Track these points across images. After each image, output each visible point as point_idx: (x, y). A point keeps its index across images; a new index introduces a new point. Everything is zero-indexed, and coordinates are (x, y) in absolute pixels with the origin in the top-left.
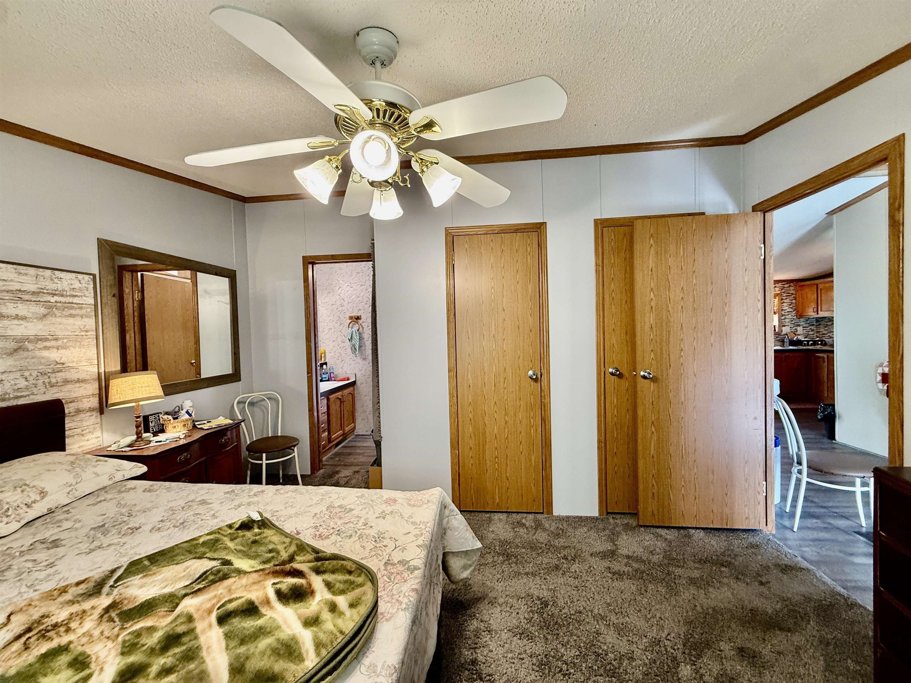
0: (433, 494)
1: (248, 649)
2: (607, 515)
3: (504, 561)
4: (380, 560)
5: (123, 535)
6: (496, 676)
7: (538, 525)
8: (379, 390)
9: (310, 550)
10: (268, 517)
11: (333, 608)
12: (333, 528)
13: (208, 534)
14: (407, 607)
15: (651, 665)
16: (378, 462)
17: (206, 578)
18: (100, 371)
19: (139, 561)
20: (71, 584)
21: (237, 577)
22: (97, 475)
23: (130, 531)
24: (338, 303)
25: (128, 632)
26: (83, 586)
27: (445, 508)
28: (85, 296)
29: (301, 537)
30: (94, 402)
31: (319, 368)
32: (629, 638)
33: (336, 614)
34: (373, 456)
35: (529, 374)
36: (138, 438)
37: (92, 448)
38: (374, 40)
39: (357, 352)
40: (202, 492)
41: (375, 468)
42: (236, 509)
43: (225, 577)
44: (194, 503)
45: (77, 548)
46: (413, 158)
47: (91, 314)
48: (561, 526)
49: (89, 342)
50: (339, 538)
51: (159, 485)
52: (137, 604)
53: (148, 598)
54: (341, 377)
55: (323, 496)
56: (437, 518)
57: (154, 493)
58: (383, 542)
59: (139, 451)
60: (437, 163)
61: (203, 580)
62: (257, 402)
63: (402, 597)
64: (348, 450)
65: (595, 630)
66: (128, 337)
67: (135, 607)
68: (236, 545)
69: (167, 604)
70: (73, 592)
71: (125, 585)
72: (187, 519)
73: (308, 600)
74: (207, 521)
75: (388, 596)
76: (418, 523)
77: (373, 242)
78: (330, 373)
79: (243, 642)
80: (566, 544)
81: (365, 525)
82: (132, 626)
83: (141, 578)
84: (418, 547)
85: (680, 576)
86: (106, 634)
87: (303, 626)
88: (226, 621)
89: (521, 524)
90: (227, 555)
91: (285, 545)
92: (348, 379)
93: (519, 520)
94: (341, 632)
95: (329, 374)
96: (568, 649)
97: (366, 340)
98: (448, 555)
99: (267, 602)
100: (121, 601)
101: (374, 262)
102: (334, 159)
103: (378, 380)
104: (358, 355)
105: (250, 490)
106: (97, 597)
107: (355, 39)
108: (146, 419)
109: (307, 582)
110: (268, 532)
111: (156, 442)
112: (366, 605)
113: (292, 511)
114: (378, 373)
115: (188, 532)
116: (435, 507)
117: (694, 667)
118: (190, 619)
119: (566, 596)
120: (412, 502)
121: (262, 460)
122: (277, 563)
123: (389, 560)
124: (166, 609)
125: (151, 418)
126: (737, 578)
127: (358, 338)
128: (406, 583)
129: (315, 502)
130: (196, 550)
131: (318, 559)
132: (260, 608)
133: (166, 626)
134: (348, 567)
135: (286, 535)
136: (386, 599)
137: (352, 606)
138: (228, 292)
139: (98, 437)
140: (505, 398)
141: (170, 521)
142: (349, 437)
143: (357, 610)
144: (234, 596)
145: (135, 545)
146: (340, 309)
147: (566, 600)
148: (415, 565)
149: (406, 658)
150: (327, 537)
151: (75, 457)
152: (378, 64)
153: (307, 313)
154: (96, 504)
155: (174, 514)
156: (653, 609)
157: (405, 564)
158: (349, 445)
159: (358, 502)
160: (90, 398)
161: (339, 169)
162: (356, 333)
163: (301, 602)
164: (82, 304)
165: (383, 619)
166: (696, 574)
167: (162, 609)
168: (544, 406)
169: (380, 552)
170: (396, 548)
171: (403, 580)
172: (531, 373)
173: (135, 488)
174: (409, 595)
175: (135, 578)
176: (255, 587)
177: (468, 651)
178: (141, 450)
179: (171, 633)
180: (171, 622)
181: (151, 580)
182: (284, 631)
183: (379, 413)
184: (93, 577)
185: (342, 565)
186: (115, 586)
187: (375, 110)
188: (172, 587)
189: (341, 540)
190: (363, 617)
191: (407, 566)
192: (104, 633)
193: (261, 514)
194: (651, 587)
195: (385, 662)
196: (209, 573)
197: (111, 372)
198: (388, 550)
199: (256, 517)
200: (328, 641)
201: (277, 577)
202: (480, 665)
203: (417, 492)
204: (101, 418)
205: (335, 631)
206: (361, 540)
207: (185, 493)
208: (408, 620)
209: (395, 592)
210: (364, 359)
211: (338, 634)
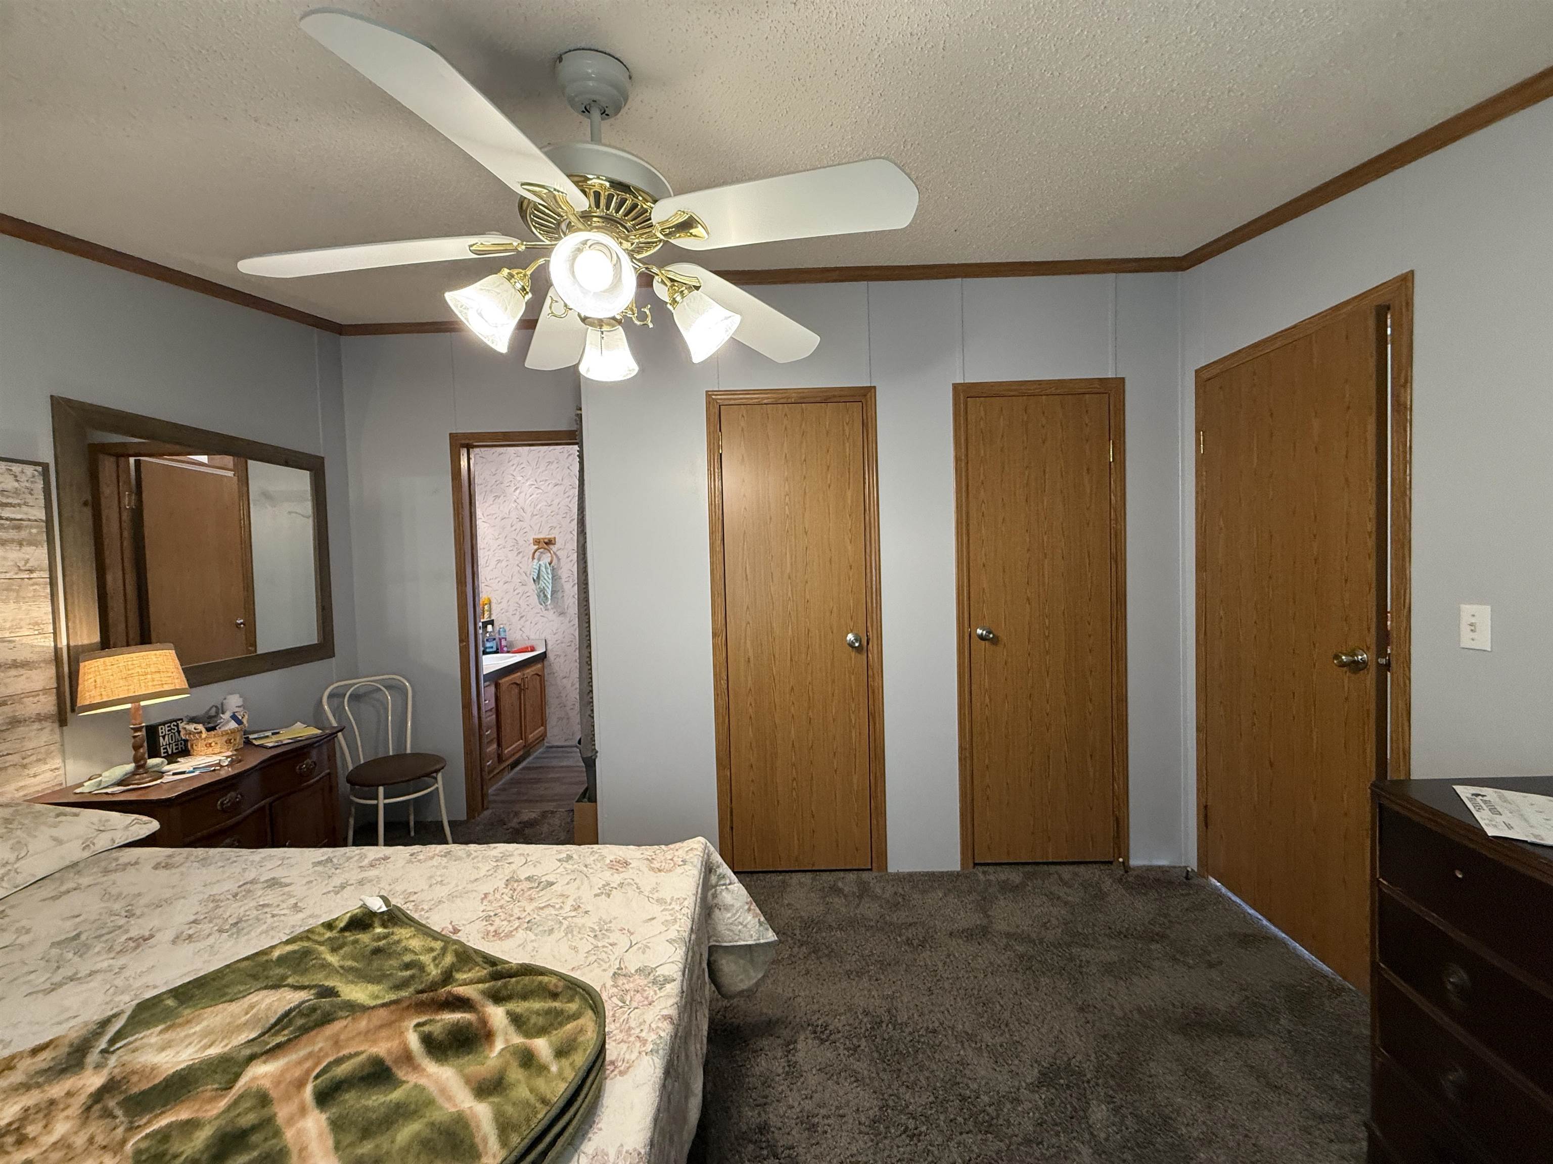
0: (691, 849)
1: (377, 1146)
2: (974, 867)
3: (810, 953)
4: (604, 970)
5: (118, 953)
6: (800, 1149)
7: (864, 890)
8: (591, 669)
9: (479, 960)
10: (399, 905)
11: (527, 1059)
12: (519, 918)
13: (288, 942)
14: (656, 1047)
15: (1046, 1107)
16: (589, 794)
17: (290, 1023)
18: (59, 646)
19: (156, 1001)
20: (21, 1052)
21: (350, 1018)
22: (58, 841)
23: (132, 944)
24: (514, 515)
25: (143, 1134)
26: (46, 1055)
27: (710, 871)
28: (26, 504)
29: (461, 937)
30: (48, 704)
31: (481, 631)
32: (1013, 1068)
33: (533, 1070)
34: (582, 783)
35: (848, 638)
36: (138, 767)
37: (43, 790)
38: (590, 71)
39: (549, 602)
40: (269, 865)
41: (586, 805)
42: (337, 893)
43: (327, 1019)
44: (256, 886)
45: (25, 983)
46: (656, 277)
47: (39, 538)
48: (900, 890)
49: (35, 590)
50: (531, 936)
51: (185, 855)
52: (157, 1081)
53: (179, 1068)
54: (520, 646)
55: (497, 861)
56: (700, 891)
57: (174, 871)
58: (609, 938)
59: (140, 792)
60: (697, 288)
61: (283, 1029)
62: (365, 694)
63: (645, 1031)
64: (533, 775)
65: (959, 1059)
66: (109, 578)
67: (154, 1088)
68: (343, 958)
69: (217, 1076)
70: (26, 1066)
71: (131, 1046)
72: (244, 916)
73: (481, 1049)
74: (282, 918)
75: (621, 1031)
76: (669, 901)
77: (579, 412)
78: (500, 639)
79: (366, 1133)
80: (910, 920)
81: (575, 910)
82: (149, 1122)
83: (161, 1032)
84: (670, 943)
85: (1088, 962)
86: (100, 1139)
87: (475, 1097)
88: (334, 1099)
89: (835, 890)
90: (326, 978)
91: (435, 954)
92: (533, 650)
93: (832, 883)
94: (544, 1101)
95: (497, 640)
96: (917, 1094)
97: (563, 580)
98: (717, 951)
99: (407, 1058)
100: (124, 1078)
101: (581, 447)
102: (517, 274)
103: (590, 653)
104: (549, 607)
105: (362, 857)
106: (76, 1073)
107: (554, 67)
108: (152, 731)
109: (479, 1018)
110: (402, 933)
111: (174, 774)
112: (585, 1050)
113: (441, 892)
114: (590, 640)
115: (248, 940)
116: (696, 872)
117: (1112, 1106)
118: (263, 1099)
119: (911, 1005)
120: (656, 865)
121: (376, 798)
122: (420, 988)
123: (620, 969)
124: (215, 1086)
125: (163, 730)
126: (1174, 959)
127: (550, 576)
128: (651, 1007)
129: (483, 872)
130: (265, 973)
131: (496, 976)
132: (394, 1070)
133: (218, 1117)
134: (551, 987)
135: (435, 936)
136: (618, 1037)
137: (561, 1053)
138: (309, 496)
139: (56, 769)
140: (809, 679)
141: (210, 922)
142: (535, 752)
143: (571, 1060)
144: (345, 1052)
145: (144, 970)
146: (518, 526)
147: (911, 1012)
148: (667, 973)
149: (656, 1136)
150: (509, 935)
151: (11, 810)
152: (596, 114)
153: (459, 534)
154: (60, 896)
155: (217, 907)
156: (1049, 1018)
157: (649, 974)
158: (535, 765)
159: (561, 870)
160: (38, 695)
161: (527, 293)
162: (546, 568)
163: (469, 1054)
164: (21, 520)
165: (616, 1072)
166: (1112, 956)
167: (209, 1087)
168: (873, 692)
169: (604, 956)
170: (631, 947)
171: (646, 1003)
172: (850, 637)
173: (136, 863)
174: (658, 1027)
175: (149, 1032)
176: (384, 1033)
177: (753, 1109)
178: (143, 792)
179: (229, 1129)
180: (229, 1109)
181: (183, 1034)
182: (441, 1108)
183: (592, 711)
184: (64, 1037)
185: (540, 983)
186: (112, 1049)
187: (592, 194)
188: (222, 1044)
189: (533, 938)
190: (582, 1071)
191: (651, 977)
192: (96, 1139)
193: (385, 900)
194: (1044, 980)
195: (622, 1145)
196: (294, 1013)
197: (82, 646)
198: (618, 951)
199: (377, 905)
200: (522, 1119)
201: (424, 1013)
202: (773, 1132)
203: (663, 847)
204: (62, 733)
205: (533, 1099)
206: (570, 936)
207: (236, 869)
208: (658, 1070)
209: (633, 1024)
210: (562, 614)
211: (539, 1106)
